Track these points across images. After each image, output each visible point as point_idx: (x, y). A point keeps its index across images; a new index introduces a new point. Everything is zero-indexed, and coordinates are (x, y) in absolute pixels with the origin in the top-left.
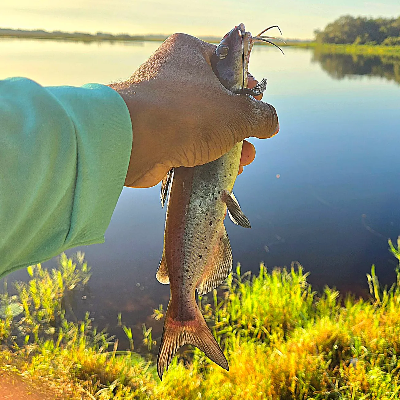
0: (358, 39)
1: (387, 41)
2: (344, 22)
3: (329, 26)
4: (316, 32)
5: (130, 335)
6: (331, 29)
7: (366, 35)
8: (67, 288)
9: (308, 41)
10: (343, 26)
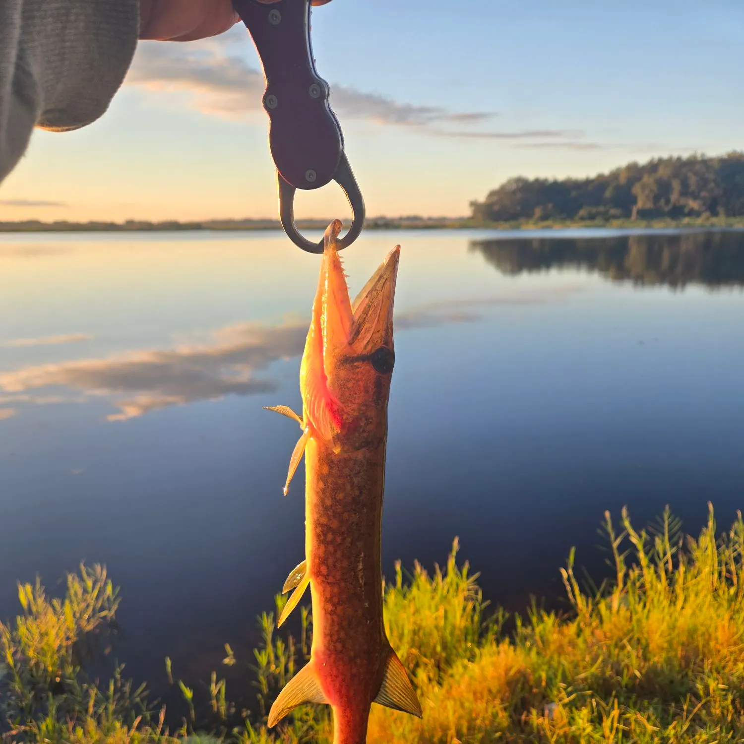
0: (538, 212)
1: (583, 212)
2: (514, 186)
3: (492, 194)
4: (473, 204)
5: (188, 694)
6: (495, 198)
7: (550, 206)
8: (79, 627)
9: (461, 219)
10: (514, 192)
